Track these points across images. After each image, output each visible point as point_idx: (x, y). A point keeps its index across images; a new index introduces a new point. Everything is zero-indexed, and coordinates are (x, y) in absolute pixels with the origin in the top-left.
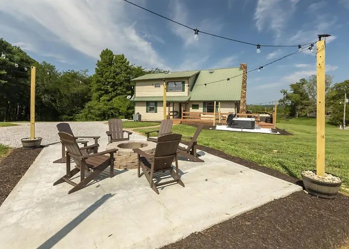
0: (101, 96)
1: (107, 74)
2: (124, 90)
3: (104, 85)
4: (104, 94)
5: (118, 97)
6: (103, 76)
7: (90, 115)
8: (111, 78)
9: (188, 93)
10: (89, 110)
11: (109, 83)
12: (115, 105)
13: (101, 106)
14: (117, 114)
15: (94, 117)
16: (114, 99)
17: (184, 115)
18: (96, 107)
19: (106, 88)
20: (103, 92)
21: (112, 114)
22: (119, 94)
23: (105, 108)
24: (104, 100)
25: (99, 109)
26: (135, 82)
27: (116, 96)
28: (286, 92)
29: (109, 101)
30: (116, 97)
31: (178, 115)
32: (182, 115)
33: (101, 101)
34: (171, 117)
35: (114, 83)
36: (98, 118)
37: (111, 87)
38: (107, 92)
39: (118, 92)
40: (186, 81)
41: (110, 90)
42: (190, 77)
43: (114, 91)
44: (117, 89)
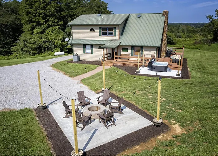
0: (33, 28)
1: (37, 4)
2: (56, 21)
3: (35, 16)
4: (36, 26)
5: (51, 28)
6: (32, 6)
7: (26, 49)
8: (42, 9)
9: (119, 37)
10: (25, 43)
11: (40, 14)
12: (50, 38)
13: (36, 40)
14: (53, 47)
15: (30, 50)
16: (47, 31)
17: (116, 58)
18: (31, 41)
19: (37, 20)
20: (35, 24)
21: (48, 47)
22: (51, 26)
23: (40, 41)
24: (37, 33)
25: (34, 43)
26: (72, 26)
27: (48, 27)
28: (212, 18)
29: (42, 33)
30: (49, 29)
31: (111, 56)
32: (114, 58)
33: (34, 34)
34: (106, 59)
35: (45, 14)
36: (34, 52)
37: (43, 19)
38: (39, 24)
39: (50, 23)
40: (117, 27)
41: (42, 21)
42: (120, 25)
43: (46, 22)
44: (48, 21)
